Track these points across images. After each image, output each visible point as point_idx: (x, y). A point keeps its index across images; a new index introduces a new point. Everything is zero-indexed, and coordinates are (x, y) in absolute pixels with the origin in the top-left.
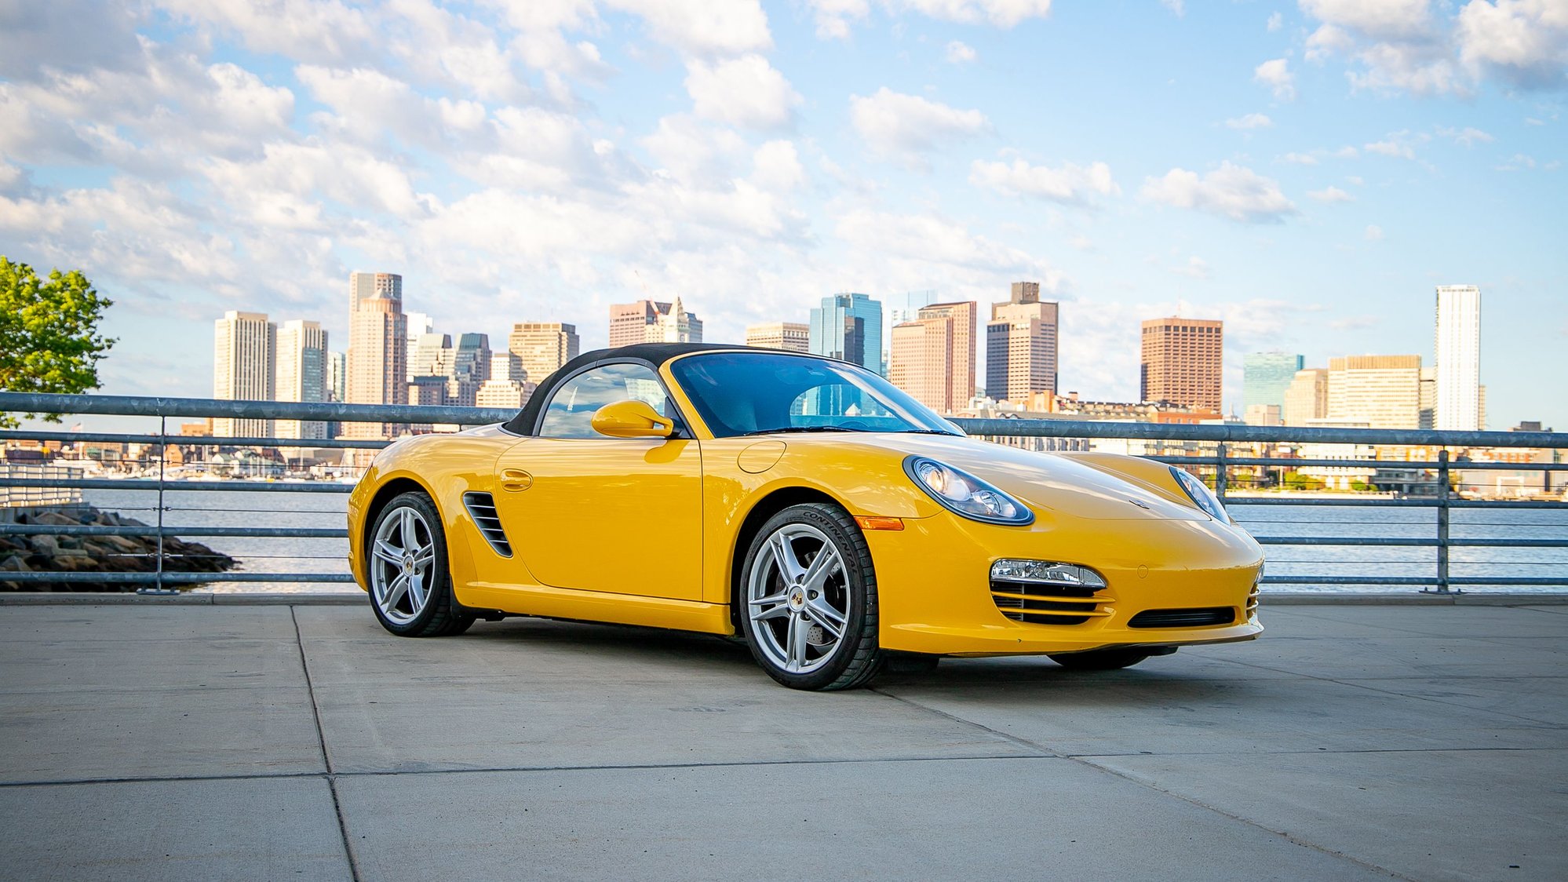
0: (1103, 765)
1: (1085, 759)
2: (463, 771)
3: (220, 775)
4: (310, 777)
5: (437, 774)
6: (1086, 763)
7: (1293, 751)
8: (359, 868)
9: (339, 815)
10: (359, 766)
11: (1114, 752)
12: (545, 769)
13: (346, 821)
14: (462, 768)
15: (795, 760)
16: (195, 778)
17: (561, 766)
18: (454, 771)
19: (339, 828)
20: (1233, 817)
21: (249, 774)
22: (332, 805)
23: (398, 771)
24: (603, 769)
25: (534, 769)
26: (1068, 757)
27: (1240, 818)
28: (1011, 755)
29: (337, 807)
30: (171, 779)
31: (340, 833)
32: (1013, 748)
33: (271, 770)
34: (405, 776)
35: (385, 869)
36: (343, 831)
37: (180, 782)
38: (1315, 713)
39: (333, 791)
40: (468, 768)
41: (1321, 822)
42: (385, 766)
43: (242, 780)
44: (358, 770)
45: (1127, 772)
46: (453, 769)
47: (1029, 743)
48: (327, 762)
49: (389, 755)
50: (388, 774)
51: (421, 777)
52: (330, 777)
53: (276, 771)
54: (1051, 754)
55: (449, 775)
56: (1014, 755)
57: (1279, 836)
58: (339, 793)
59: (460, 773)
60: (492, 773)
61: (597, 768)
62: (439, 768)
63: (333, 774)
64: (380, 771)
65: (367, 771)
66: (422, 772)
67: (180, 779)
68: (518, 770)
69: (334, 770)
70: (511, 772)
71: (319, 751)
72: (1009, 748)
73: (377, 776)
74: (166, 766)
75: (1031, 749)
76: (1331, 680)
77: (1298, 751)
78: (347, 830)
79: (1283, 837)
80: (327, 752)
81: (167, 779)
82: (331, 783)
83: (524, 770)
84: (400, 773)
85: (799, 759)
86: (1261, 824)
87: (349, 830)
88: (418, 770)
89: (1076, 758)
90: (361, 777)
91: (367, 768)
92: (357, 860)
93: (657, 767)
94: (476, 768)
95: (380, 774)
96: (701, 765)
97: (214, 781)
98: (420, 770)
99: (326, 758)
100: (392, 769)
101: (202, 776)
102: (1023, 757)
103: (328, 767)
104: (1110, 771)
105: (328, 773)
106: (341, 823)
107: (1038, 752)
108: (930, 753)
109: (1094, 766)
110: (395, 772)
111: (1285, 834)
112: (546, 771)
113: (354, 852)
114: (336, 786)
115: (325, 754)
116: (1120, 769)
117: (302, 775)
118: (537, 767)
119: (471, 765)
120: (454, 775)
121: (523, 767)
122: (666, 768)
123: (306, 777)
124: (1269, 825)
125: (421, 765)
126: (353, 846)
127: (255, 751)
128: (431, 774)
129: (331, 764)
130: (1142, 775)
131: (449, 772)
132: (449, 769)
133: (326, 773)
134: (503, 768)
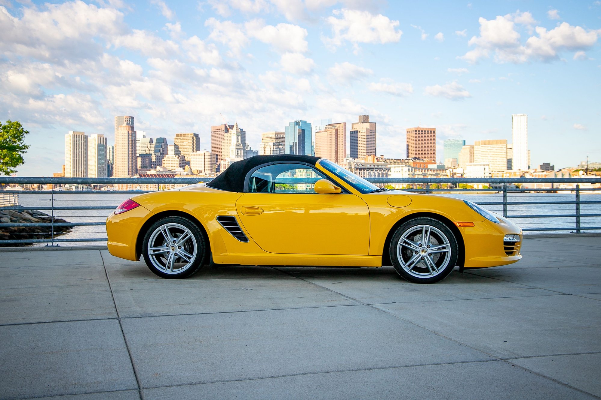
0: (379, 308)
2: (164, 316)
3: (82, 319)
4: (112, 319)
5: (155, 317)
6: (373, 307)
7: (443, 300)
8: (131, 353)
9: (123, 333)
10: (128, 315)
12: (191, 314)
13: (126, 336)
14: (163, 315)
16: (74, 321)
17: (196, 313)
20: (419, 326)
21: (92, 319)
22: (120, 330)
25: (188, 314)
26: (367, 305)
27: (421, 326)
29: (122, 331)
30: (66, 321)
31: (124, 340)
33: (99, 317)
35: (140, 353)
36: (125, 339)
37: (69, 322)
39: (120, 324)
41: (447, 327)
42: (137, 315)
43: (89, 321)
44: (128, 316)
45: (387, 310)
46: (160, 315)
48: (117, 313)
49: (138, 310)
50: (138, 317)
51: (149, 319)
52: (119, 319)
53: (101, 318)
54: (362, 304)
55: (159, 317)
56: (349, 305)
57: (433, 333)
58: (122, 325)
60: (173, 316)
61: (209, 313)
62: (155, 315)
66: (150, 317)
67: (69, 321)
68: (182, 315)
69: (120, 316)
70: (180, 316)
71: (114, 309)
72: (348, 302)
73: (134, 318)
74: (63, 316)
75: (355, 302)
77: (445, 300)
78: (126, 339)
80: (117, 310)
81: (64, 321)
82: (119, 321)
83: (184, 315)
84: (143, 317)
85: (277, 308)
86: (428, 329)
87: (127, 339)
88: (148, 316)
89: (370, 305)
90: (129, 318)
91: (131, 316)
92: (130, 350)
93: (229, 312)
94: (168, 315)
95: (136, 317)
96: (244, 311)
97: (80, 322)
99: (117, 312)
100: (140, 316)
101: (76, 320)
102: (352, 305)
103: (118, 315)
104: (381, 310)
105: (118, 318)
106: (124, 336)
107: (358, 303)
108: (321, 305)
109: (376, 308)
110: (141, 317)
111: (435, 332)
113: (129, 347)
114: (121, 322)
115: (116, 310)
116: (384, 309)
117: (109, 319)
119: (166, 313)
120: (160, 317)
121: (184, 314)
122: (232, 313)
123: (111, 319)
124: (430, 329)
125: (149, 314)
126: (129, 345)
127: (93, 310)
128: (153, 317)
129: (119, 314)
130: (391, 312)
131: (159, 316)
132: (159, 315)
133: (117, 318)
134: (177, 314)
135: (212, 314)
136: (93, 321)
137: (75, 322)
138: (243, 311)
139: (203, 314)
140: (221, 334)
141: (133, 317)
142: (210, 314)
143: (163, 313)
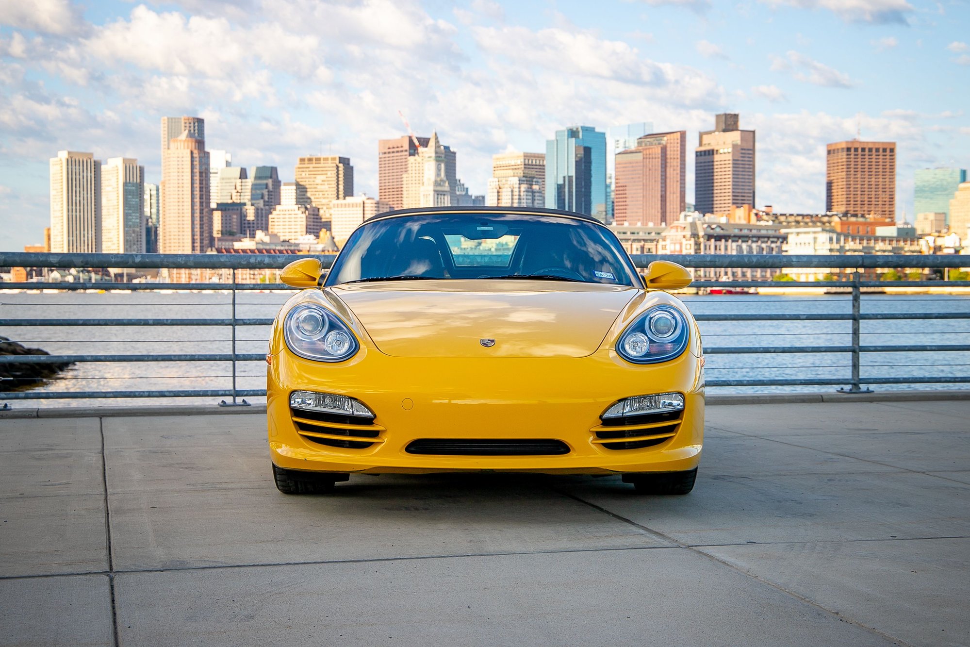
0: (713, 554)
1: (701, 549)
2: (215, 567)
3: (26, 574)
4: (95, 575)
5: (195, 571)
6: (701, 552)
7: (870, 539)
9: (114, 608)
10: (134, 565)
11: (726, 542)
13: (118, 612)
14: (214, 565)
15: (474, 553)
17: (291, 562)
18: (207, 568)
19: (111, 620)
21: (49, 573)
22: (109, 600)
23: (165, 568)
24: (323, 564)
25: (270, 565)
26: (688, 547)
27: (807, 600)
28: (644, 546)
29: (113, 601)
31: (112, 623)
32: (648, 540)
33: (66, 570)
34: (169, 573)
36: (115, 622)
38: (899, 504)
39: (112, 587)
40: (219, 565)
41: (868, 603)
42: (155, 565)
43: (43, 579)
44: (133, 568)
45: (731, 560)
46: (207, 566)
47: (661, 535)
48: (111, 562)
49: (159, 555)
50: (156, 571)
51: (181, 574)
52: (111, 574)
53: (70, 571)
54: (675, 544)
55: (203, 571)
56: (647, 547)
57: (833, 614)
58: (116, 589)
59: (212, 570)
60: (237, 569)
61: (319, 563)
62: (196, 565)
63: (114, 572)
64: (151, 569)
65: (140, 569)
66: (183, 569)
68: (258, 565)
69: (115, 568)
70: (252, 568)
71: (105, 552)
73: (147, 573)
75: (661, 540)
76: (924, 473)
77: (873, 539)
78: (118, 621)
79: (836, 615)
80: (112, 553)
82: (111, 580)
83: (262, 565)
84: (166, 570)
85: (477, 552)
86: (822, 605)
87: (119, 621)
88: (180, 567)
89: (694, 548)
90: (135, 574)
91: (141, 566)
93: (366, 561)
94: (224, 565)
95: (151, 571)
96: (400, 559)
97: (21, 580)
98: (181, 567)
99: (110, 558)
100: (159, 567)
101: (12, 576)
102: (653, 548)
103: (111, 566)
104: (718, 560)
105: (110, 572)
106: (114, 614)
107: (666, 543)
108: (580, 545)
109: (707, 555)
110: (162, 569)
111: (837, 613)
112: (278, 566)
113: (120, 640)
114: (115, 582)
115: (110, 554)
116: (725, 558)
117: (90, 573)
118: (272, 563)
119: (221, 562)
120: (207, 571)
121: (261, 563)
122: (372, 562)
123: (92, 575)
124: (827, 605)
125: (183, 562)
126: (120, 634)
127: (55, 553)
128: (190, 570)
129: (113, 563)
130: (741, 563)
131: (204, 568)
132: (204, 566)
133: (108, 572)
134: (246, 564)
135: (325, 564)
136: (51, 578)
137: (9, 580)
138: (397, 559)
139: (305, 563)
140: (338, 610)
141: (145, 571)
142: (321, 565)
143: (213, 562)
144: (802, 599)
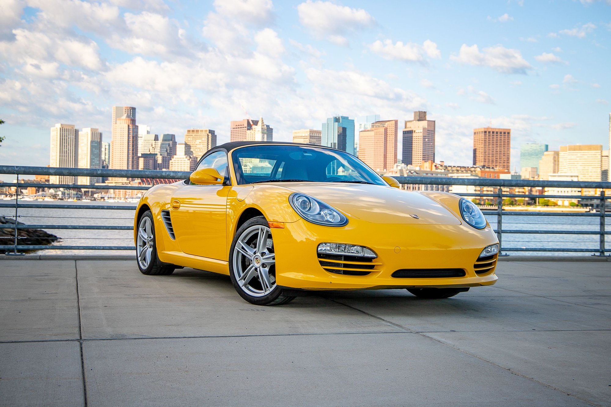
0: (432, 337)
1: (424, 334)
2: (142, 338)
3: (31, 340)
4: (71, 341)
5: (130, 340)
6: (425, 336)
7: (520, 330)
8: (87, 384)
9: (82, 359)
10: (94, 336)
11: (438, 330)
12: (179, 338)
13: (85, 361)
14: (141, 337)
15: (293, 334)
16: (19, 342)
17: (186, 336)
19: (81, 365)
20: (487, 362)
21: (44, 340)
22: (79, 354)
24: (205, 338)
25: (174, 338)
26: (417, 332)
27: (490, 362)
28: (391, 332)
29: (82, 355)
30: (8, 342)
31: (81, 367)
32: (393, 329)
33: (54, 338)
34: (115, 341)
35: (99, 384)
36: (83, 367)
37: (12, 343)
38: (533, 313)
39: (81, 348)
40: (144, 337)
41: (527, 364)
42: (107, 336)
43: (41, 343)
44: (94, 338)
45: (443, 340)
46: (137, 338)
47: (400, 326)
48: (81, 334)
49: (109, 331)
50: (107, 340)
51: (122, 341)
52: (81, 341)
53: (57, 339)
54: (409, 331)
56: (393, 332)
58: (83, 349)
59: (140, 340)
60: (155, 339)
62: (131, 337)
63: (83, 340)
64: (104, 338)
65: (98, 338)
67: (12, 342)
68: (167, 338)
69: (83, 338)
70: (163, 339)
71: (77, 329)
72: (391, 328)
73: (102, 341)
74: (7, 336)
75: (401, 329)
76: (544, 297)
77: (522, 330)
79: (509, 371)
80: (81, 330)
81: (6, 342)
82: (81, 344)
83: (169, 338)
84: (113, 339)
85: (295, 333)
86: (500, 365)
87: (85, 366)
88: (121, 338)
89: (420, 333)
90: (95, 341)
91: (98, 337)
92: (87, 380)
93: (230, 337)
94: (147, 337)
95: (104, 340)
96: (250, 336)
97: (28, 343)
98: (122, 338)
99: (80, 332)
100: (109, 338)
101: (23, 341)
102: (396, 333)
103: (81, 337)
104: (435, 340)
105: (80, 340)
106: (83, 363)
107: (404, 330)
108: (354, 330)
109: (428, 337)
110: (111, 339)
111: (509, 370)
112: (179, 339)
113: (86, 377)
114: (83, 345)
115: (80, 330)
116: (439, 339)
117: (68, 340)
120: (137, 340)
122: (233, 337)
124: (503, 365)
125: (123, 335)
126: (86, 374)
127: (48, 329)
128: (127, 340)
129: (82, 335)
130: (449, 342)
131: (135, 339)
132: (135, 337)
134: (160, 337)
136: (45, 342)
137: (21, 343)
138: (248, 336)
139: (194, 337)
140: (215, 363)
141: (100, 340)
143: (141, 335)
144: (488, 362)
